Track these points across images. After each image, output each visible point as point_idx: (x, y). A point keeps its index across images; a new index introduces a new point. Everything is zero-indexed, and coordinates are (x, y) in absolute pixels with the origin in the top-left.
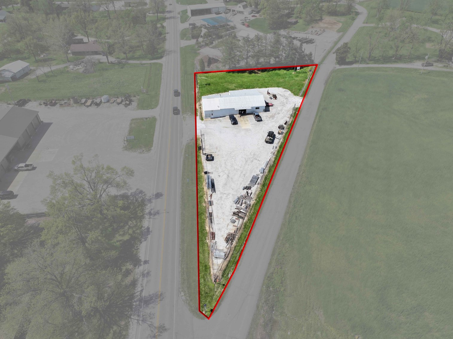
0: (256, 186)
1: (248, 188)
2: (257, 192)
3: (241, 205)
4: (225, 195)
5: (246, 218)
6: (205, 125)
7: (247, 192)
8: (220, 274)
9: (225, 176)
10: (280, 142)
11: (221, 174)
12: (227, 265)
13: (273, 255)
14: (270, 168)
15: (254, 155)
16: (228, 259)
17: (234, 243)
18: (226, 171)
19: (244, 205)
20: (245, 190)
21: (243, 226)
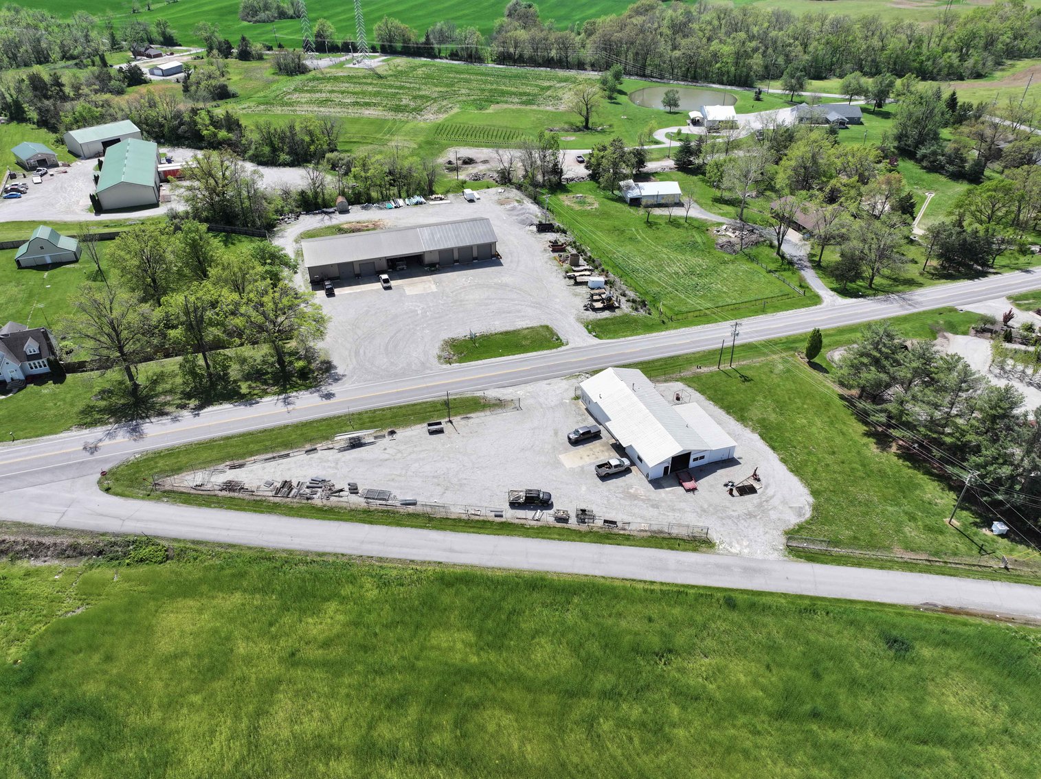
0: (363, 500)
1: (354, 490)
2: (344, 505)
3: (308, 487)
4: (333, 465)
5: (277, 500)
6: (556, 406)
7: (341, 490)
8: (167, 488)
9: (387, 456)
10: (523, 522)
11: (389, 451)
12: (182, 493)
13: (194, 542)
14: (424, 514)
15: (461, 485)
16: (193, 491)
17: (224, 493)
18: (399, 455)
19: (308, 491)
20: (347, 488)
21: (258, 498)
